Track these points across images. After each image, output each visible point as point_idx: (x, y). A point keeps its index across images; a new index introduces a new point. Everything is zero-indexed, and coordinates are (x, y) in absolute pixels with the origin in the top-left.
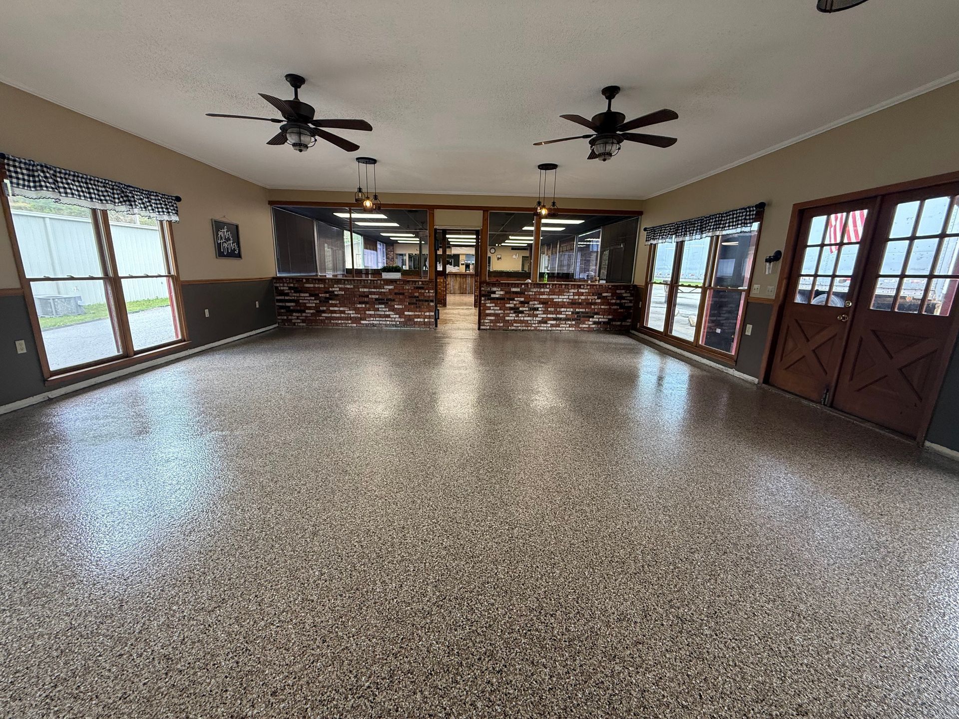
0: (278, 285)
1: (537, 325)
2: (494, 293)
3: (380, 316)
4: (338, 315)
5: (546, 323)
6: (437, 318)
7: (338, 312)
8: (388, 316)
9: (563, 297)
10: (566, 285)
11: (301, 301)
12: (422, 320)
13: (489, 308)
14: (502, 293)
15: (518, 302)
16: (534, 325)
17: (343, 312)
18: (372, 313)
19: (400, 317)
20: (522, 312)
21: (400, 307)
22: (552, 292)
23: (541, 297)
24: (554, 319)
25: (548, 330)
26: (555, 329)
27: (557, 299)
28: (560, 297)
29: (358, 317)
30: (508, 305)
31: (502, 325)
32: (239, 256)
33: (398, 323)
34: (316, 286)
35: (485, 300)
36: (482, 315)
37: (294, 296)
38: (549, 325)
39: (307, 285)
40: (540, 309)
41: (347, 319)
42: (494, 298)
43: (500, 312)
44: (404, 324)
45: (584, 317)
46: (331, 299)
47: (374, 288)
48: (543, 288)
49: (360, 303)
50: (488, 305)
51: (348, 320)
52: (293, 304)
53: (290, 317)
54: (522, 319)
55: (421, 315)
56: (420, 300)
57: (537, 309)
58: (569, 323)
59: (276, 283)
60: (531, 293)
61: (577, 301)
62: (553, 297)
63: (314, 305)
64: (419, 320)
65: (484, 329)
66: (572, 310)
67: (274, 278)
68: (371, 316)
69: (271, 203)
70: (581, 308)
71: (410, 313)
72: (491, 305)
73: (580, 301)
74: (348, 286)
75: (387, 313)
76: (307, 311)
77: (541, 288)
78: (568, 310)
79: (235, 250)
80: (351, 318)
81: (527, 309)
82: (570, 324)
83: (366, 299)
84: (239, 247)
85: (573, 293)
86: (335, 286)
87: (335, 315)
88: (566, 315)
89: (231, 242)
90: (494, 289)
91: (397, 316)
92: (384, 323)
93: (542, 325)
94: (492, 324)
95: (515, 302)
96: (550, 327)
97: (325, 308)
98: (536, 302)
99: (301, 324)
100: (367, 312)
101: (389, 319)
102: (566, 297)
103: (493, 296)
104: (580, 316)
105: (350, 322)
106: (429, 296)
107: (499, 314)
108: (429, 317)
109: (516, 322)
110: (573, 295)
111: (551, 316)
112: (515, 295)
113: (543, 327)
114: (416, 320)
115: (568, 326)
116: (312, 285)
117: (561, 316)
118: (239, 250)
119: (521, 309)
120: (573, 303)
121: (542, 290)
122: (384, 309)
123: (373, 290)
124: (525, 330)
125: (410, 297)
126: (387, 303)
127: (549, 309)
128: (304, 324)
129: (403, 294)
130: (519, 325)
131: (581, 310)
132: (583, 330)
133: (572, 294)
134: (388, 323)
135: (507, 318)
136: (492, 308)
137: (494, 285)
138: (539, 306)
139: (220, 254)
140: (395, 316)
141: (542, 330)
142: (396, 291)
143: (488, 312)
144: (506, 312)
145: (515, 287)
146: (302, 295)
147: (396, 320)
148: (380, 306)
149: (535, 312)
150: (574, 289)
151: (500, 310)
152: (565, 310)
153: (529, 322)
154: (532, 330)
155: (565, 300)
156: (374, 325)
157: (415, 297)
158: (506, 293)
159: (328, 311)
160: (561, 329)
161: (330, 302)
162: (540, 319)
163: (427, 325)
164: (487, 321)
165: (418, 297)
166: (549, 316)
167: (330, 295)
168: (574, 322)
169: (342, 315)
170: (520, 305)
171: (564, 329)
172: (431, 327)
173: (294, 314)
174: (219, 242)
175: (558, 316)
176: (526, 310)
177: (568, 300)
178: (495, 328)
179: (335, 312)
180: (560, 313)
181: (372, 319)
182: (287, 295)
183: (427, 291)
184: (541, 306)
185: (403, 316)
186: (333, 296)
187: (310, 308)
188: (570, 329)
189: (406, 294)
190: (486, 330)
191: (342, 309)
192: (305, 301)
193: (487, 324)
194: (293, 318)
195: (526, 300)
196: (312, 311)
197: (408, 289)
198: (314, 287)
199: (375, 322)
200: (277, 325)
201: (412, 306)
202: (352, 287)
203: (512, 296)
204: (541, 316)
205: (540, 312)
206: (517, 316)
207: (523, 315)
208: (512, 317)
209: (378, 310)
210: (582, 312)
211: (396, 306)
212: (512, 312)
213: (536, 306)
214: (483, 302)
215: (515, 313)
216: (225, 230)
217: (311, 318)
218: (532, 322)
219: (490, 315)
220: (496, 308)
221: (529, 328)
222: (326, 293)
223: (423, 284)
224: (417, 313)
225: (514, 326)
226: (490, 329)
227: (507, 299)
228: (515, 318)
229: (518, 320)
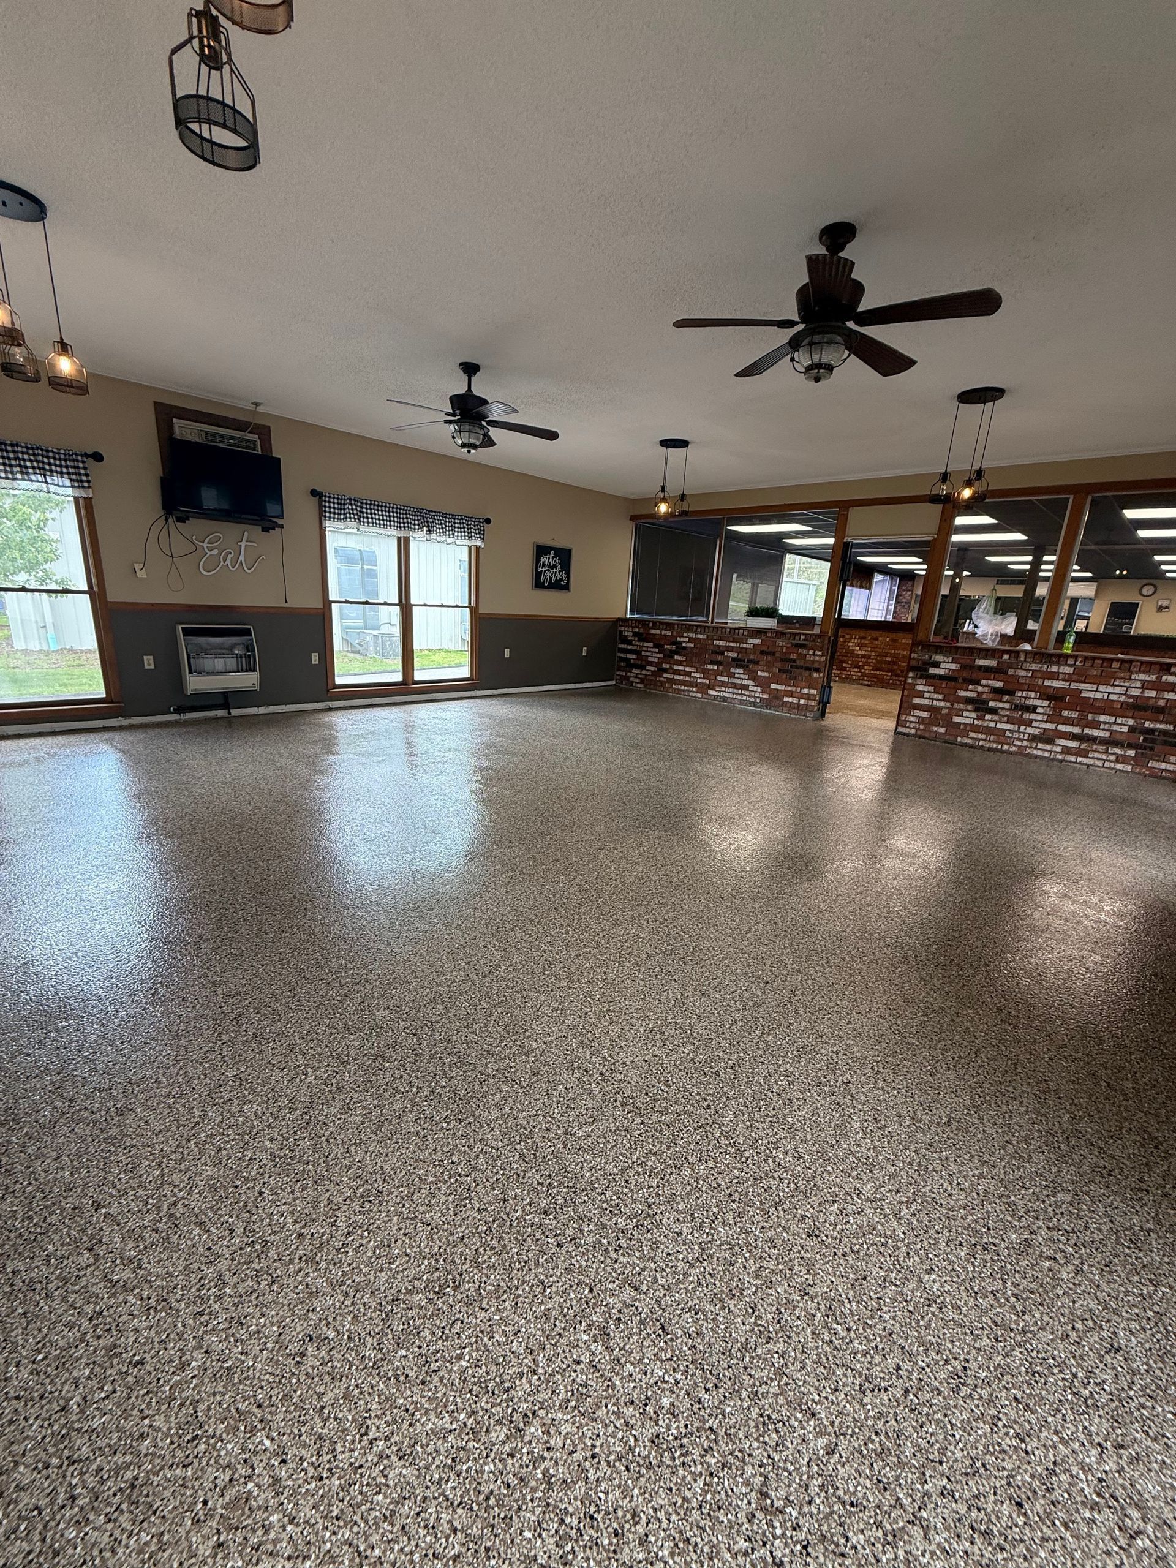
0: (623, 629)
1: (1025, 743)
2: (937, 665)
3: (735, 686)
4: (681, 678)
5: (1050, 741)
6: (824, 703)
7: (682, 673)
8: (746, 688)
9: (1110, 689)
10: (1122, 661)
11: (643, 653)
12: (795, 700)
13: (921, 695)
14: (954, 666)
15: (986, 689)
16: (1019, 743)
17: (688, 674)
18: (725, 679)
19: (762, 692)
20: (994, 711)
21: (766, 674)
22: (1080, 676)
23: (1047, 683)
24: (1074, 737)
25: (1054, 760)
26: (1073, 759)
27: (1089, 691)
28: (1101, 688)
29: (706, 684)
30: (962, 693)
31: (942, 730)
32: (566, 588)
33: (758, 701)
34: (663, 632)
35: (915, 678)
36: (905, 705)
37: (637, 645)
38: (1059, 749)
39: (653, 632)
40: (1040, 710)
41: (691, 684)
42: (934, 676)
43: (942, 704)
44: (767, 704)
45: (1165, 743)
46: (678, 654)
47: (733, 642)
48: (1058, 663)
49: (712, 663)
50: (920, 688)
51: (692, 686)
52: (634, 656)
53: (629, 674)
54: (992, 725)
55: (796, 692)
56: (797, 667)
57: (1033, 709)
58: (1119, 751)
59: (621, 626)
60: (1022, 673)
61: (1151, 702)
62: (1082, 686)
63: (656, 660)
64: (790, 700)
65: (904, 734)
66: (1131, 722)
67: (619, 619)
68: (723, 684)
69: (633, 518)
70: (1161, 722)
71: (779, 687)
72: (926, 689)
73: (1161, 703)
74: (700, 636)
75: (746, 682)
76: (648, 668)
77: (1051, 663)
78: (1119, 720)
79: (561, 580)
80: (696, 685)
81: (1007, 706)
82: (1118, 756)
83: (720, 658)
84: (568, 576)
85: (1144, 682)
86: (685, 634)
87: (677, 677)
88: (1112, 732)
89: (558, 570)
90: (938, 658)
91: (759, 689)
92: (739, 697)
93: (1040, 746)
94: (921, 727)
95: (980, 689)
96: (1062, 753)
97: (668, 666)
98: (1032, 694)
99: (639, 685)
100: (719, 678)
101: (747, 693)
102: (1118, 690)
103: (932, 671)
104: (1154, 741)
105: (694, 689)
106: (813, 661)
107: (941, 708)
108: (808, 697)
109: (974, 728)
110: (1143, 688)
111: (1068, 729)
112: (982, 674)
113: (1042, 750)
114: (786, 699)
115: (1113, 758)
116: (658, 632)
117: (1095, 733)
118: (568, 581)
119: (991, 704)
120: (1136, 707)
121: (1054, 669)
122: (742, 676)
123: (732, 644)
124: (996, 750)
125: (782, 660)
126: (748, 667)
127: (1065, 713)
128: (642, 686)
129: (773, 654)
130: (983, 737)
131: (1159, 726)
132: (1157, 776)
133: (1139, 684)
134: (744, 698)
135: (956, 719)
136: (926, 695)
137: (939, 649)
138: (1038, 703)
139: (538, 584)
140: (755, 689)
141: (1037, 757)
142: (764, 648)
143: (917, 701)
144: (956, 706)
145: (985, 657)
146: (646, 644)
147: (757, 695)
148: (738, 670)
149: (1026, 716)
150: (1148, 672)
151: (944, 700)
152: (1112, 719)
153: (1008, 734)
154: (1011, 753)
155: (1113, 697)
156: (724, 699)
157: (791, 661)
158: (964, 667)
159: (671, 671)
160: (1091, 762)
161: (676, 657)
162: (1036, 732)
163: (802, 710)
164: (912, 719)
165: (794, 661)
166: (1061, 728)
167: (677, 648)
168: (1132, 753)
169: (687, 678)
170: (990, 696)
171: (1100, 763)
172: (808, 714)
173: (634, 670)
174: (539, 570)
175: (1086, 731)
176: (1003, 709)
177: (1123, 698)
178: (927, 735)
179: (678, 672)
180: (1096, 725)
181: (723, 689)
182: (630, 643)
183: (811, 652)
184: (1046, 703)
185: (768, 690)
186: (680, 649)
187: (651, 664)
188: (1119, 766)
189: (777, 655)
190: (908, 735)
191: (687, 669)
192: (647, 654)
193: (912, 725)
194: (632, 675)
195: (1010, 687)
196: (652, 669)
197: (782, 647)
198: (660, 634)
199: (727, 695)
200: (613, 683)
201: (784, 676)
202: (705, 637)
203: (974, 676)
204: (1040, 723)
205: (1040, 717)
206: (981, 718)
207: (996, 718)
208: (968, 717)
209: (732, 676)
210: (1164, 733)
211: (759, 673)
212: (970, 707)
213: (1030, 702)
214: (910, 681)
215: (976, 710)
216: (551, 556)
217: (651, 678)
218: (1016, 735)
219: (920, 708)
220: (936, 696)
221: (1006, 747)
222: (672, 643)
223: (805, 640)
224: (789, 688)
225: (971, 738)
226: (915, 735)
227: (964, 680)
228: (976, 722)
229: (981, 726)
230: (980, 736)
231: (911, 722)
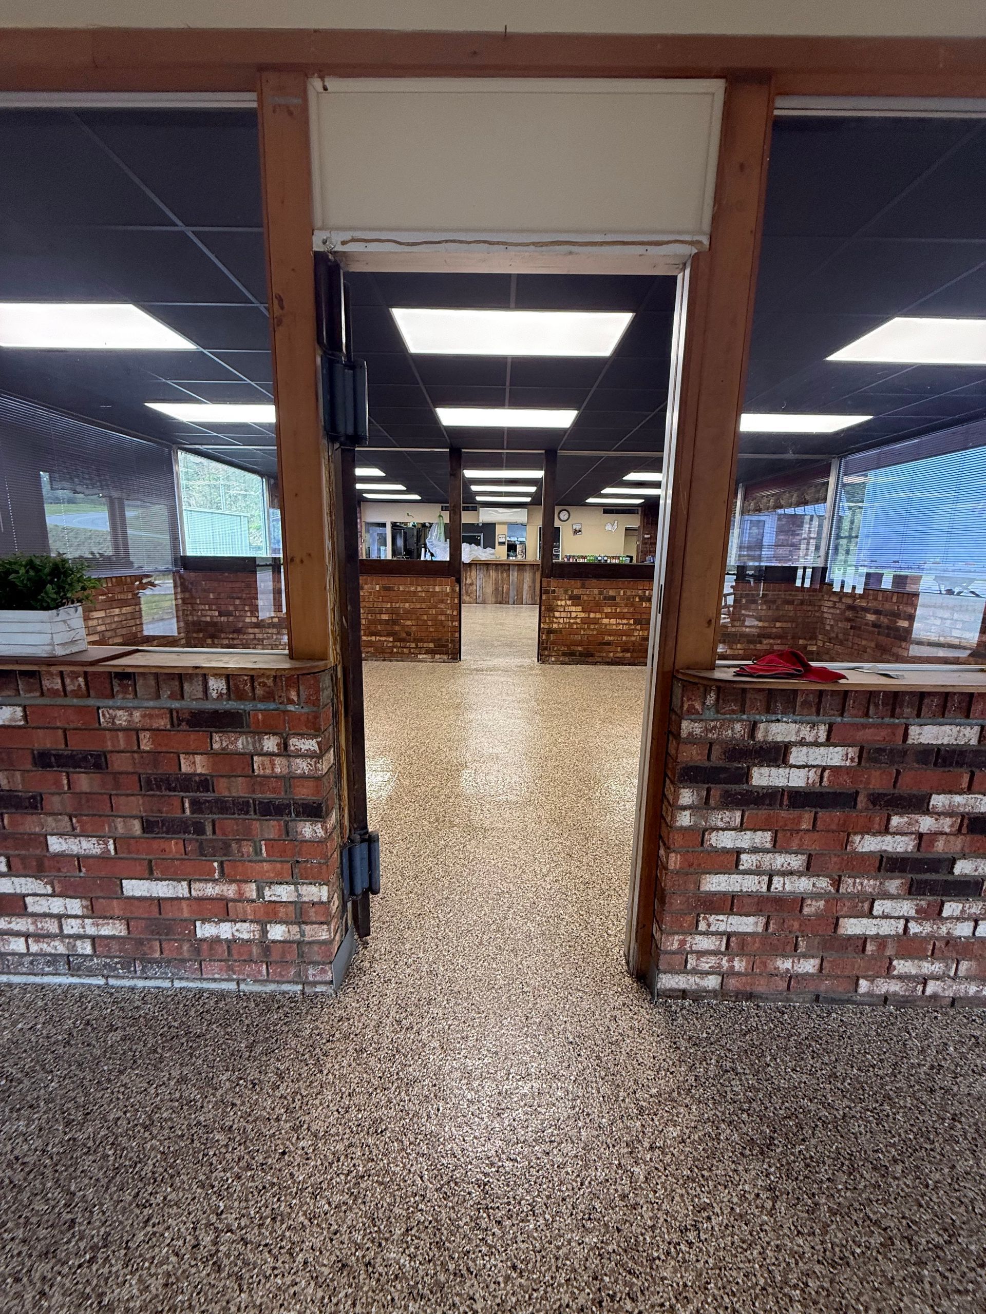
2: (776, 756)
14: (836, 757)
15: (946, 824)
20: (970, 888)
30: (869, 844)
31: (809, 966)
36: (668, 900)
42: (771, 795)
43: (803, 884)
54: (965, 929)
65: (684, 994)
72: (744, 839)
90: (780, 733)
94: (739, 965)
95: (926, 824)
103: (762, 777)
107: (800, 900)
109: (911, 947)
119: (963, 868)
130: (937, 967)
135: (852, 927)
136: (747, 860)
137: (779, 704)
144: (849, 885)
151: (808, 872)
158: (868, 757)
164: (703, 943)
170: (956, 844)
190: (690, 994)
193: (706, 964)
203: (908, 785)
206: (936, 914)
207: (975, 907)
212: (894, 885)
214: (685, 817)
215: (913, 890)
219: (729, 903)
220: (780, 861)
225: (900, 977)
226: (721, 993)
227: (876, 799)
228: (914, 928)
229: (931, 937)
230: (927, 967)
231: (701, 954)
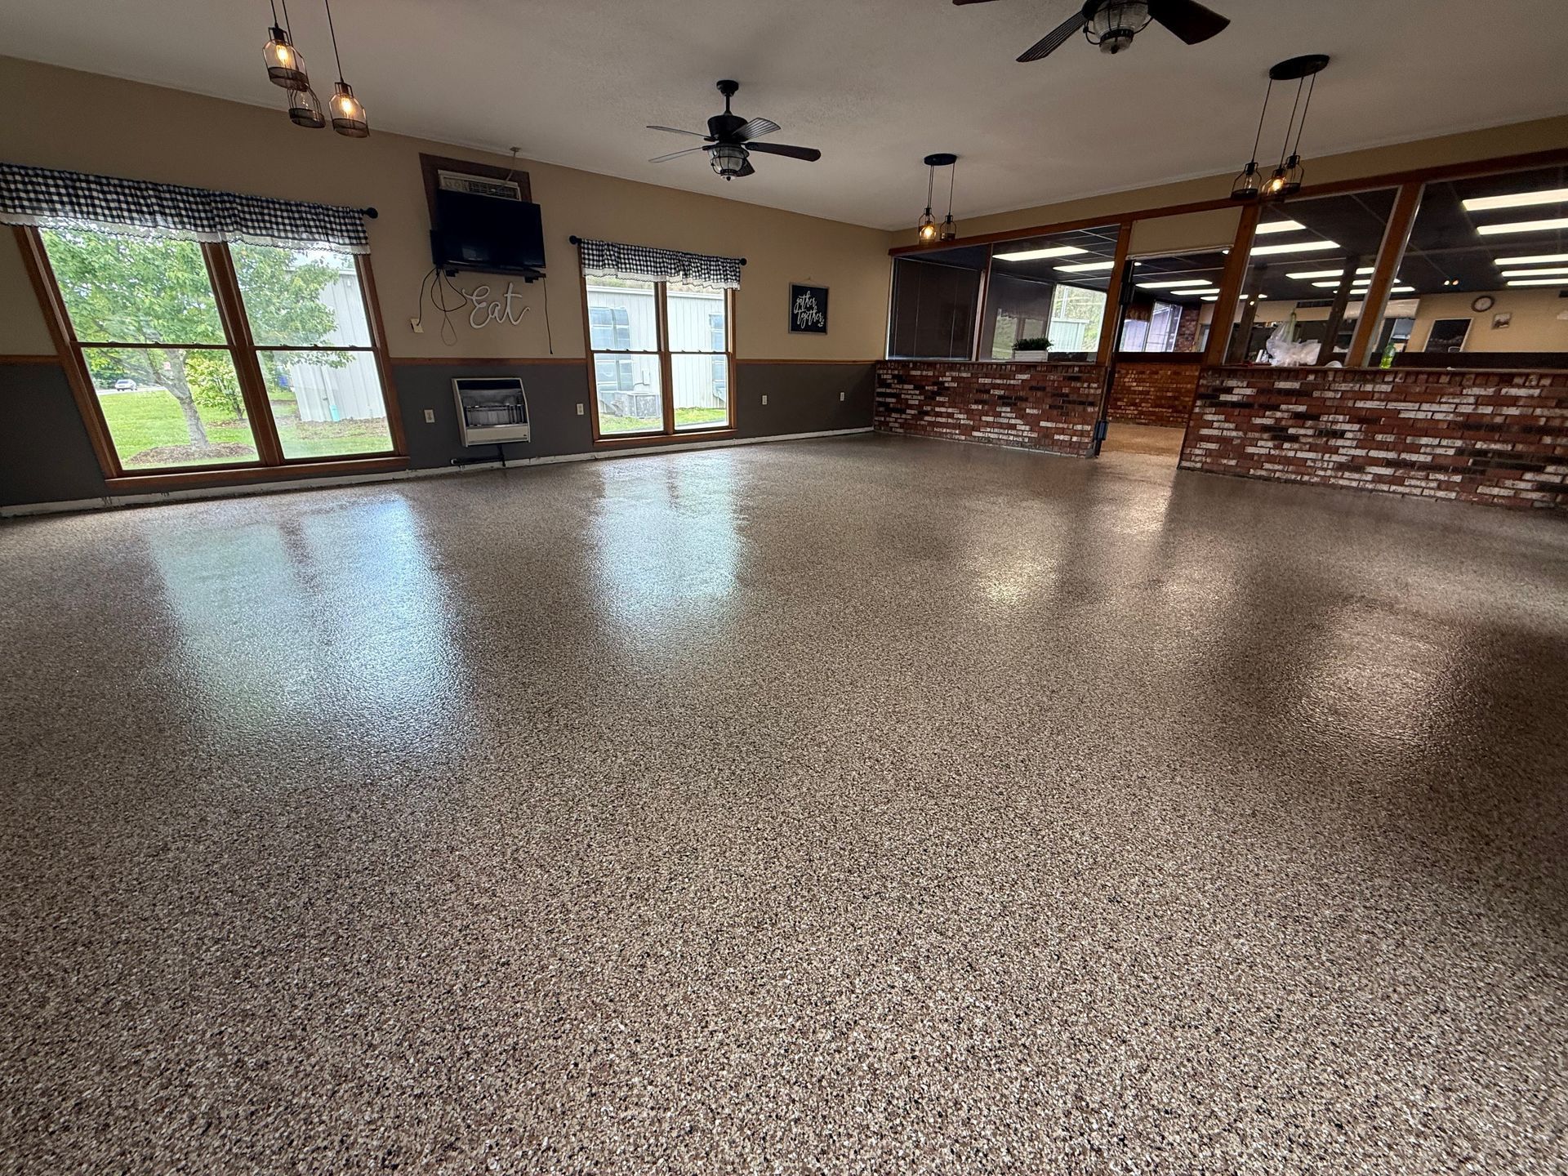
0: (881, 372)
1: (1329, 473)
2: (1229, 391)
3: (1001, 426)
4: (943, 420)
5: (1359, 469)
6: (1099, 440)
7: (945, 415)
8: (1014, 427)
9: (1435, 407)
10: (1453, 374)
11: (903, 396)
12: (1067, 438)
13: (1210, 424)
14: (1249, 391)
15: (1286, 415)
16: (1322, 473)
17: (950, 416)
18: (990, 419)
19: (1031, 430)
20: (1294, 439)
21: (1035, 412)
22: (1401, 394)
23: (1360, 404)
24: (1388, 463)
25: (1362, 489)
26: (1385, 488)
27: (1410, 411)
28: (1425, 407)
29: (969, 425)
30: (1258, 421)
31: (1233, 463)
32: (824, 330)
33: (1026, 440)
34: (924, 373)
35: (1203, 406)
36: (1191, 437)
37: (896, 387)
38: (1369, 477)
39: (914, 373)
40: (1349, 435)
41: (954, 426)
42: (1225, 403)
43: (1234, 434)
44: (1035, 443)
45: (1500, 466)
46: (940, 395)
47: (1000, 378)
48: (1373, 381)
49: (977, 402)
50: (1209, 417)
51: (955, 429)
52: (894, 400)
53: (888, 419)
54: (1291, 454)
55: (1068, 428)
56: (1069, 402)
57: (1341, 435)
58: (1441, 477)
59: (880, 369)
60: (1330, 394)
61: (1486, 420)
62: (1401, 405)
63: (917, 402)
64: (1062, 437)
65: (1189, 468)
66: (1459, 443)
67: (878, 362)
68: (988, 424)
69: (892, 252)
70: (1496, 442)
71: (1049, 425)
72: (1215, 418)
73: (1499, 420)
74: (964, 375)
75: (1013, 421)
76: (908, 411)
77: (1366, 382)
78: (1444, 442)
79: (818, 322)
80: (958, 426)
81: (1310, 432)
82: (1440, 482)
83: (986, 397)
84: (825, 318)
85: (1477, 397)
86: (947, 374)
87: (939, 419)
88: (1435, 456)
89: (814, 311)
90: (1231, 383)
91: (1028, 428)
92: (1005, 437)
93: (1347, 474)
94: (1208, 460)
95: (1279, 414)
96: (1372, 481)
97: (929, 408)
98: (1341, 418)
99: (898, 430)
100: (984, 418)
101: (1014, 432)
102: (1444, 408)
103: (1224, 397)
104: (1487, 463)
105: (957, 432)
106: (1088, 395)
107: (1232, 439)
108: (1082, 434)
109: (1270, 459)
110: (1476, 404)
111: (1382, 454)
112: (1283, 399)
113: (1349, 479)
114: (1056, 437)
115: (1434, 485)
116: (919, 373)
117: (1414, 457)
118: (825, 322)
119: (1291, 431)
120: (1468, 426)
121: (1369, 387)
122: (1009, 415)
123: (998, 381)
124: (1294, 482)
125: (1054, 395)
126: (1015, 404)
127: (1379, 437)
128: (901, 431)
129: (1043, 389)
130: (1280, 467)
131: (1493, 446)
132: (1488, 504)
133: (1472, 400)
134: (1011, 438)
135: (1250, 450)
136: (1216, 425)
137: (1232, 374)
138: (1347, 427)
139: (795, 327)
140: (1023, 428)
141: (1342, 487)
142: (1034, 384)
143: (1205, 432)
144: (1250, 435)
145: (1287, 379)
146: (906, 386)
147: (1025, 434)
148: (1004, 409)
149: (1332, 442)
150: (1485, 385)
151: (1236, 429)
152: (1436, 441)
153: (1309, 463)
154: (1313, 484)
155: (1438, 416)
156: (989, 440)
157: (1063, 395)
158: (1261, 392)
159: (932, 414)
160: (1407, 490)
161: (938, 399)
162: (1343, 459)
163: (1074, 448)
164: (1198, 452)
165: (1067, 395)
166: (1373, 453)
167: (938, 389)
168: (1458, 478)
169: (950, 420)
170: (1290, 422)
171: (1417, 491)
172: (1081, 452)
173: (893, 415)
174: (796, 312)
175: (1404, 456)
176: (1305, 436)
177: (1451, 417)
178: (1215, 469)
179: (940, 415)
180: (1416, 449)
181: (989, 430)
182: (889, 386)
183: (1085, 385)
184: (1356, 427)
185: (1037, 429)
186: (942, 389)
187: (911, 407)
188: (1441, 494)
189: (1048, 389)
190: (1193, 469)
191: (950, 410)
192: (907, 397)
193: (1198, 459)
194: (891, 420)
195: (1314, 411)
196: (913, 412)
197: (1054, 381)
198: (921, 375)
199: (992, 436)
200: (872, 429)
201: (1055, 412)
202: (969, 375)
203: (1274, 400)
204: (1348, 449)
205: (1348, 443)
206: (1280, 447)
207: (1296, 446)
208: (1264, 447)
209: (999, 415)
210: (1499, 453)
211: (1028, 411)
212: (1266, 436)
213: (1338, 427)
214: (1197, 410)
215: (1273, 439)
216: (808, 296)
217: (911, 422)
218: (1319, 464)
219: (1208, 439)
220: (1226, 425)
221: (1306, 478)
222: (934, 384)
223: (1080, 371)
224: (1061, 425)
225: (1266, 470)
226: (1201, 469)
227: (1261, 406)
228: (1272, 452)
229: (1278, 456)
230: (1277, 467)
231: (1197, 455)
